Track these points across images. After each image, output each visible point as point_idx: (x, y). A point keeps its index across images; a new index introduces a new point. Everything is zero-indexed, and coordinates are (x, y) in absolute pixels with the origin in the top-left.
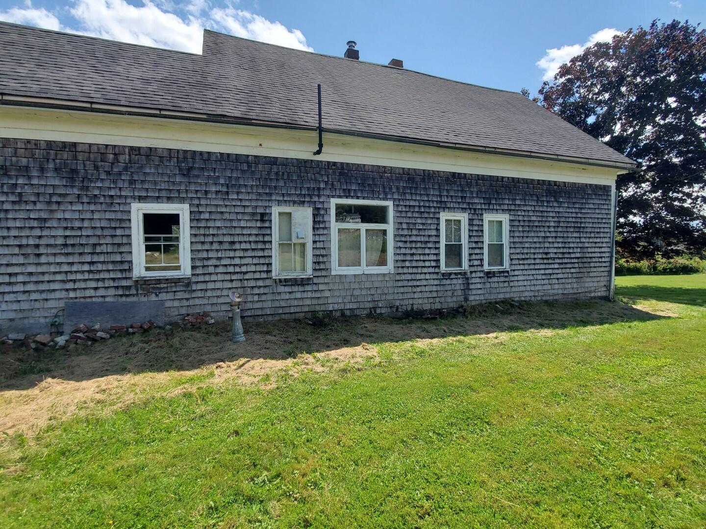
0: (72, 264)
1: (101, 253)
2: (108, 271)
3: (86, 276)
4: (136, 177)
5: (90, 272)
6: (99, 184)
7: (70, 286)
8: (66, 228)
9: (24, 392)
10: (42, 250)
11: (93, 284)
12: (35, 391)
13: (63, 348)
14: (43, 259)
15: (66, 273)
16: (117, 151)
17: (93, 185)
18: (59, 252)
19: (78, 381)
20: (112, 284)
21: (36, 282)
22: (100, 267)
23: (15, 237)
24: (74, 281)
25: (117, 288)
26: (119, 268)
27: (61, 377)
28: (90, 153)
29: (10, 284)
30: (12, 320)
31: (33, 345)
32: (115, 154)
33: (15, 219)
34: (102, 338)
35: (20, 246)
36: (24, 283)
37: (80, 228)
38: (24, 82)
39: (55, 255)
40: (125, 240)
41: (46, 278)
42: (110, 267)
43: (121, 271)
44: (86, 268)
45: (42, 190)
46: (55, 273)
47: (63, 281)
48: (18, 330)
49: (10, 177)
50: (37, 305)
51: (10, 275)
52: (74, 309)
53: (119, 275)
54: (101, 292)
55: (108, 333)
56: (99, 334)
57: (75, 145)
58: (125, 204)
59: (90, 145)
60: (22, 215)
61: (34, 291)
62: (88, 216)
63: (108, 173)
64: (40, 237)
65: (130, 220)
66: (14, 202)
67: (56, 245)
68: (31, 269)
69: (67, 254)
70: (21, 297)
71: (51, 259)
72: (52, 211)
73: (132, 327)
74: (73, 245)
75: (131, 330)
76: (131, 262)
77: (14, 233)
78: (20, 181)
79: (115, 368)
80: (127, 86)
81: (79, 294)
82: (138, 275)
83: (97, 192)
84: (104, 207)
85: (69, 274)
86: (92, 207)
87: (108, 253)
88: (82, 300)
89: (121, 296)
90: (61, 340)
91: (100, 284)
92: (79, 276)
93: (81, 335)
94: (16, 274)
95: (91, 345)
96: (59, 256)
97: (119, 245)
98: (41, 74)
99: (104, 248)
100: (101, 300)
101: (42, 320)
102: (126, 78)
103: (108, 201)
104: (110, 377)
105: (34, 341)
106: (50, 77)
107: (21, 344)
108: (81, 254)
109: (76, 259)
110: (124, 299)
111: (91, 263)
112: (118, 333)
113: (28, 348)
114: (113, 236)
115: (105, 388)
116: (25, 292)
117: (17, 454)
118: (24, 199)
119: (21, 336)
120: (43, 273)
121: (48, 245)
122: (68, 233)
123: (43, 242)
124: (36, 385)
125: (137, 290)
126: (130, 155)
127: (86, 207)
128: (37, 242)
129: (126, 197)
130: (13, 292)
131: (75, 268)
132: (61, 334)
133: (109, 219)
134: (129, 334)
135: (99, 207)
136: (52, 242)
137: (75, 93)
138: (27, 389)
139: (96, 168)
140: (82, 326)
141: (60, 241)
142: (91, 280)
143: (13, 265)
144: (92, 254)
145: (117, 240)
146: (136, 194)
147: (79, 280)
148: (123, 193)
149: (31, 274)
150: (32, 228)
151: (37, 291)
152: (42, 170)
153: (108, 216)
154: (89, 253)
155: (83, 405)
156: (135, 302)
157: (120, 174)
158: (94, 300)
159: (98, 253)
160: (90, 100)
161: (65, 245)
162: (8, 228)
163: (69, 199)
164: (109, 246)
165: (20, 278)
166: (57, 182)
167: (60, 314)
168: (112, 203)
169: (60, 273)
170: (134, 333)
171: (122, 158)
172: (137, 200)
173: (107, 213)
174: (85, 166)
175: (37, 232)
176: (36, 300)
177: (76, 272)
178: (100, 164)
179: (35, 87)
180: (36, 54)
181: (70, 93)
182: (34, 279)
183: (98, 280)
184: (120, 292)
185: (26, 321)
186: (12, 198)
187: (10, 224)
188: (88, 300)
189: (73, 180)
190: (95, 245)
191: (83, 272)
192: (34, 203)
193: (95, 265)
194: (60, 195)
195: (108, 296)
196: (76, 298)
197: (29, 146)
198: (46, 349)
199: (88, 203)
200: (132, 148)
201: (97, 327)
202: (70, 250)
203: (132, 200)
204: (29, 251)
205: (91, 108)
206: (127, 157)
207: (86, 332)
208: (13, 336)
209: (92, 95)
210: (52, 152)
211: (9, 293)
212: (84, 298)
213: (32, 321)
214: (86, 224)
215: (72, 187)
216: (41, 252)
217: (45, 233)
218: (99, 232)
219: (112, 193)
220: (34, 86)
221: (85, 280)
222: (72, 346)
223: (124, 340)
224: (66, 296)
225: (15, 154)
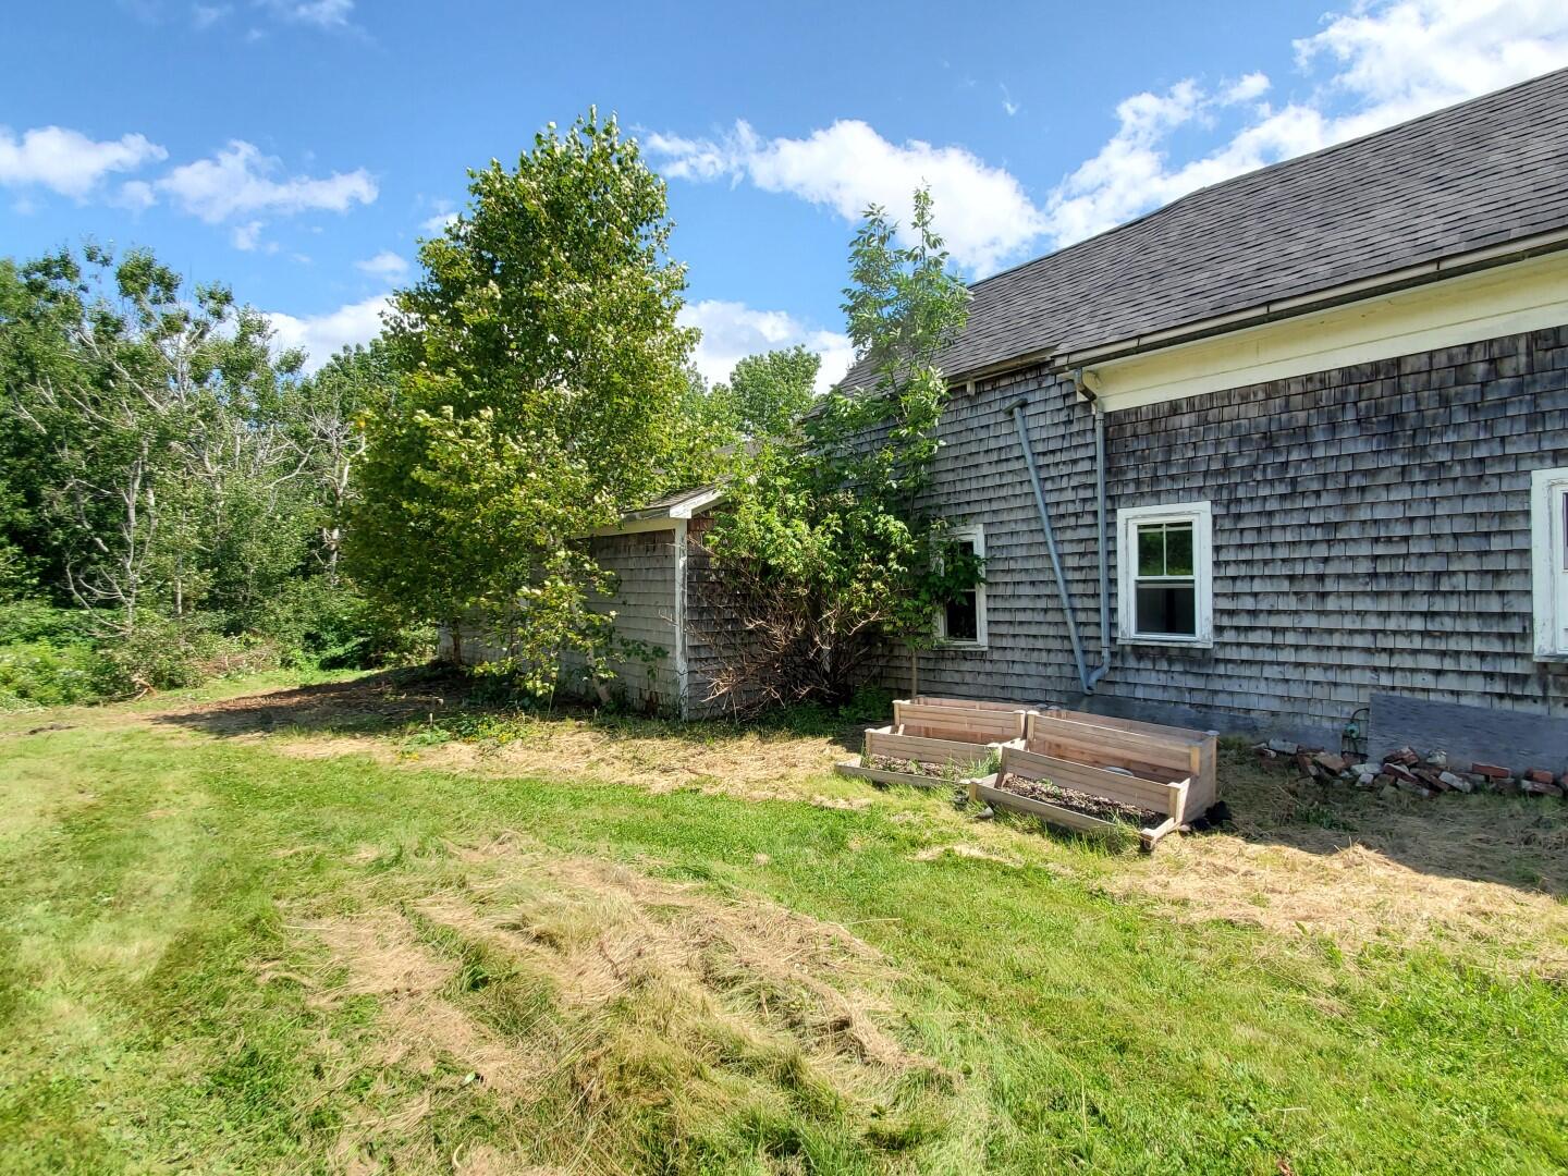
0: (1386, 615)
1: (1452, 593)
2: (1469, 635)
3: (1417, 643)
4: (1546, 405)
5: (1425, 634)
6: (1451, 437)
7: (1382, 660)
8: (1376, 540)
9: (1316, 859)
10: (1330, 586)
11: (1432, 662)
12: (1335, 863)
13: (1371, 788)
14: (1331, 604)
15: (1374, 632)
16: (1495, 352)
17: (1436, 441)
18: (1361, 589)
19: (1418, 871)
20: (1476, 665)
21: (1318, 648)
22: (1448, 624)
23: (1283, 560)
24: (1391, 652)
25: (1490, 676)
26: (1495, 630)
27: (1382, 850)
28: (1429, 372)
29: (1273, 646)
30: (1274, 714)
31: (1313, 770)
32: (1492, 361)
33: (1284, 527)
34: (1453, 788)
35: (1291, 578)
36: (1297, 648)
37: (1406, 539)
38: (1302, 267)
39: (1353, 594)
40: (1513, 563)
41: (1337, 640)
42: (1474, 626)
43: (1501, 636)
44: (1417, 624)
45: (1331, 468)
46: (1351, 632)
47: (1368, 650)
48: (1286, 735)
49: (1277, 451)
50: (1318, 692)
51: (1274, 630)
52: (1390, 710)
53: (1496, 647)
54: (1451, 682)
55: (1466, 778)
56: (1446, 777)
57: (1397, 362)
58: (1516, 474)
59: (1431, 354)
60: (1296, 519)
61: (1314, 665)
62: (1425, 510)
63: (1473, 408)
64: (1326, 560)
65: (1527, 513)
66: (1283, 497)
67: (1356, 576)
68: (1310, 621)
69: (1378, 594)
70: (1291, 674)
71: (1346, 604)
72: (1349, 508)
73: (1529, 777)
74: (1390, 576)
75: (1526, 784)
76: (1528, 617)
77: (1282, 553)
78: (1294, 456)
79: (1503, 869)
80: (1521, 188)
81: (1399, 680)
82: (1548, 650)
83: (1444, 456)
84: (1461, 487)
85: (1379, 636)
86: (1434, 491)
87: (1467, 593)
88: (1406, 694)
89: (1501, 696)
90: (1366, 771)
91: (1448, 664)
92: (1402, 643)
93: (1403, 769)
94: (1284, 630)
95: (1431, 798)
96: (1360, 598)
97: (1497, 574)
98: (1331, 239)
99: (1459, 583)
100: (1448, 699)
101: (1327, 724)
102: (1515, 172)
103: (1471, 471)
104: (1493, 886)
105: (1315, 763)
106: (1348, 240)
107: (1293, 762)
108: (1405, 594)
109: (1396, 604)
110: (1507, 704)
111: (1428, 615)
112: (1494, 785)
113: (1305, 774)
114: (1482, 554)
115: (1488, 908)
116: (1297, 665)
117: (1326, 977)
118: (1299, 490)
119: (1291, 748)
120: (1331, 632)
121: (1339, 576)
122: (1380, 550)
123: (1331, 569)
124: (1336, 851)
125: (1545, 687)
126: (1529, 354)
127: (1419, 492)
128: (1321, 568)
129: (1518, 457)
130: (1279, 664)
131: (1392, 624)
132: (1363, 758)
133: (1473, 515)
134: (1523, 793)
135: (1448, 489)
136: (1348, 568)
137: (1403, 252)
138: (1319, 853)
139: (1445, 402)
140: (1406, 750)
141: (1364, 567)
142: (1427, 652)
143: (1279, 612)
144: (1430, 594)
145: (1491, 564)
146: (1547, 445)
147: (1402, 651)
148: (1510, 450)
149: (1308, 631)
150: (1312, 543)
151: (1319, 665)
152: (1333, 427)
153: (1470, 506)
154: (1425, 593)
155: (1443, 930)
156: (1539, 717)
157: (1503, 404)
158: (1433, 697)
159: (1444, 594)
160: (1435, 255)
161: (1374, 575)
162: (1273, 545)
163: (1382, 479)
164: (1472, 577)
165: (1291, 638)
166: (1361, 448)
167: (1361, 716)
168: (1481, 477)
169: (1361, 632)
170: (1536, 794)
171: (1508, 367)
172: (1549, 462)
173: (1468, 501)
174: (1418, 403)
175: (1322, 551)
176: (1316, 683)
177: (1395, 633)
178: (1452, 391)
179: (1323, 270)
180: (1315, 207)
181: (1393, 257)
182: (1314, 641)
183: (1443, 654)
184: (1499, 687)
185: (1298, 720)
186: (1281, 489)
187: (1277, 537)
188: (1420, 696)
189: (1391, 436)
190: (1437, 575)
191: (1410, 634)
192: (1318, 494)
193: (1438, 619)
194: (1366, 473)
195: (1466, 693)
196: (1393, 688)
197: (1310, 387)
198: (1338, 782)
199: (1424, 483)
200: (1535, 337)
201: (1440, 759)
202: (1383, 585)
203: (1536, 463)
204: (1307, 586)
205: (1440, 271)
206: (1523, 359)
207: (1414, 766)
208: (1276, 743)
209: (1439, 244)
210: (1352, 388)
211: (1271, 663)
212: (1412, 690)
213: (1308, 722)
214: (1419, 529)
215: (1390, 451)
216: (1328, 589)
217: (1337, 551)
218: (1447, 546)
219: (1482, 452)
220: (1321, 269)
221: (1414, 652)
222: (1388, 790)
223: (1517, 806)
224: (1376, 683)
225: (1287, 408)
